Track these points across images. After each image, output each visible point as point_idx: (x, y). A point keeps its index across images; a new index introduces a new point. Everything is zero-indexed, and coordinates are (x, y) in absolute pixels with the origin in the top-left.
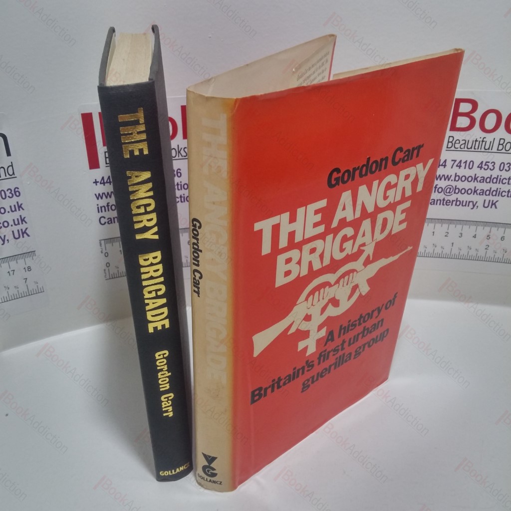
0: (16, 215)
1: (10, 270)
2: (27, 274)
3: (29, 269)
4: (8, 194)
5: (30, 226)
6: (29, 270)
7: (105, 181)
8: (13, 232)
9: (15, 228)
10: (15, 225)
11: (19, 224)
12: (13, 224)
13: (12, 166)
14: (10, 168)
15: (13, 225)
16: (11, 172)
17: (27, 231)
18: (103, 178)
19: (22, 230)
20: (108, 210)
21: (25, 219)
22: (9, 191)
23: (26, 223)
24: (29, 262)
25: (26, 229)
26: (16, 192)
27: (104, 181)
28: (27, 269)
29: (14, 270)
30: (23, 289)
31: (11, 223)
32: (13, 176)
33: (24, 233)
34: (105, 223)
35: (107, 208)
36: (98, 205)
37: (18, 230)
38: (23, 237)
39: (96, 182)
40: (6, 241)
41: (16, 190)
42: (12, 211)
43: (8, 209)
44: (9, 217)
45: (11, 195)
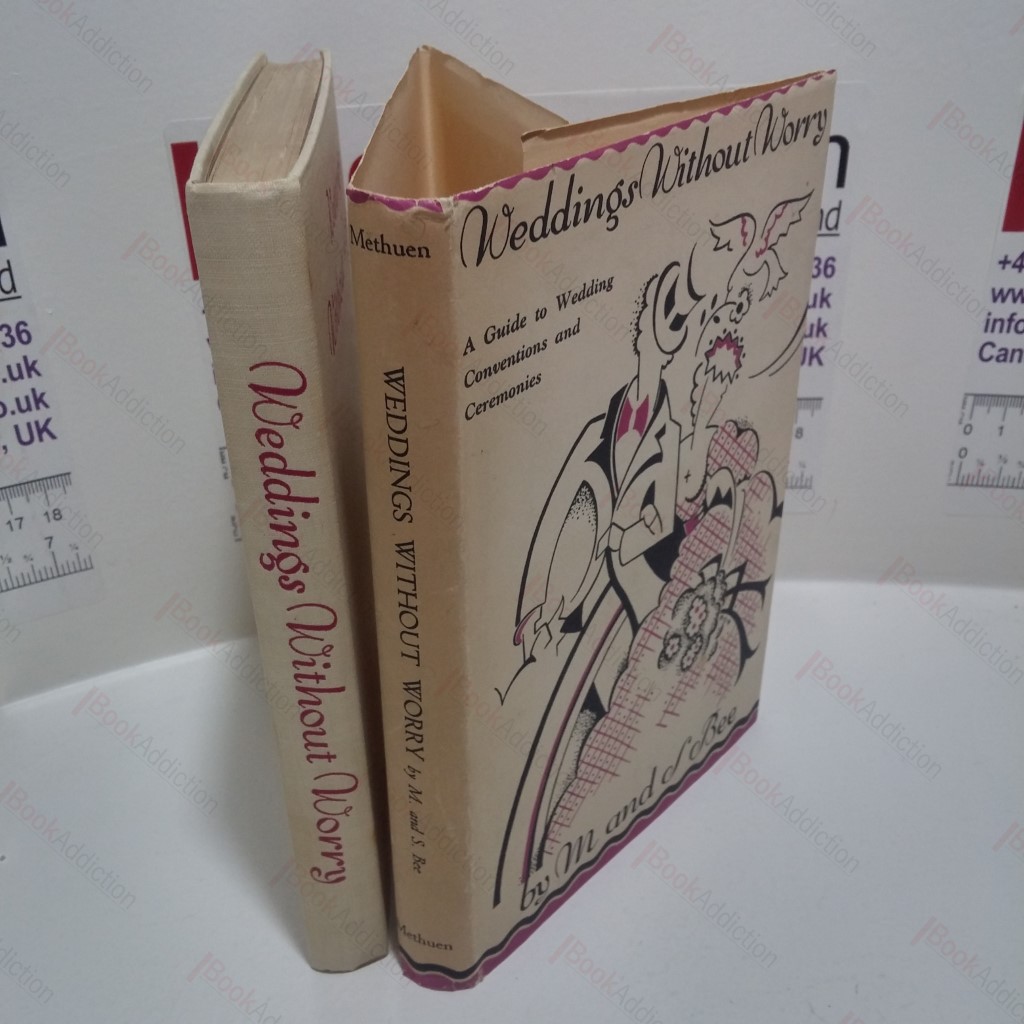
0: (22, 388)
1: (12, 518)
2: (53, 527)
3: (57, 515)
5: (58, 413)
6: (57, 517)
8: (16, 428)
9: (21, 420)
10: (22, 411)
11: (29, 408)
12: (15, 407)
13: (9, 269)
14: (6, 276)
15: (17, 411)
16: (7, 285)
17: (50, 427)
19: (37, 423)
21: (45, 398)
23: (47, 406)
24: (56, 497)
25: (48, 421)
26: (21, 334)
28: (51, 515)
29: (21, 519)
30: (43, 561)
31: (12, 406)
32: (13, 294)
33: (43, 430)
37: (29, 425)
38: (41, 440)
41: (22, 327)
42: (13, 379)
44: (8, 393)
45: (8, 341)
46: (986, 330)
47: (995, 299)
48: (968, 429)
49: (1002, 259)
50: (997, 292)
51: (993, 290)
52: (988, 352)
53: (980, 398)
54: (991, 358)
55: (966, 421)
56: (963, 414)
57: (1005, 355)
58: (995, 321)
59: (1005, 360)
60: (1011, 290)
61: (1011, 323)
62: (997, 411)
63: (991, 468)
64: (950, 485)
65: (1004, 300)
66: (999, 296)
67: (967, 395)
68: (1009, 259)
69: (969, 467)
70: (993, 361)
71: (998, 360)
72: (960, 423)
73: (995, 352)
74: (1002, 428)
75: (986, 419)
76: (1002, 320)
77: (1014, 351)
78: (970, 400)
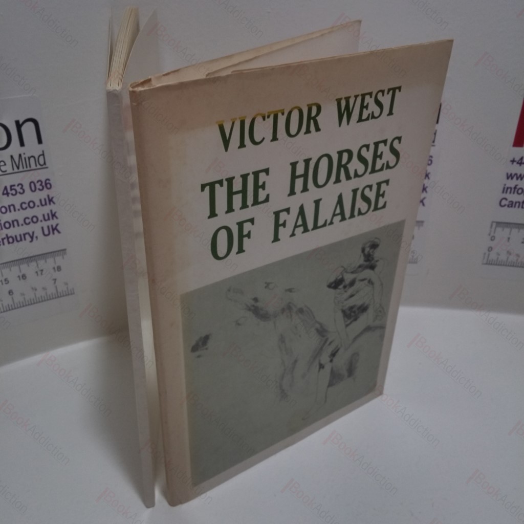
0: (46, 210)
1: (38, 270)
2: (57, 275)
3: (59, 268)
4: (38, 186)
5: (62, 221)
6: (59, 270)
8: (42, 228)
9: (45, 224)
10: (45, 220)
11: (49, 219)
13: (43, 155)
14: (41, 158)
15: (43, 220)
16: (42, 162)
17: (58, 228)
19: (52, 226)
21: (56, 214)
22: (40, 183)
23: (57, 218)
24: (59, 260)
25: (57, 225)
26: (47, 184)
28: (56, 269)
29: (42, 270)
30: (51, 290)
31: (41, 218)
32: (44, 166)
33: (55, 229)
37: (48, 227)
38: (53, 234)
40: (34, 239)
41: (48, 181)
42: (42, 205)
43: (38, 203)
44: (39, 212)
45: (41, 188)
47: (508, 178)
48: (493, 238)
49: (512, 159)
50: (509, 174)
51: (507, 174)
52: (504, 202)
53: (499, 224)
54: (505, 205)
55: (492, 234)
56: (491, 231)
57: (512, 204)
58: (508, 188)
59: (512, 206)
60: (516, 174)
61: (515, 189)
62: (507, 230)
63: (503, 257)
64: (483, 264)
65: (512, 178)
66: (510, 176)
67: (493, 222)
68: (516, 159)
69: (493, 256)
70: (506, 207)
71: (508, 206)
72: (489, 235)
73: (507, 203)
74: (509, 238)
75: (502, 233)
76: (511, 188)
77: (516, 203)
78: (494, 225)
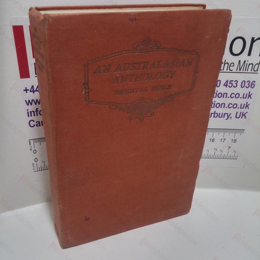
7: (35, 90)
18: (33, 87)
20: (37, 115)
27: (33, 89)
34: (34, 125)
35: (35, 113)
36: (28, 110)
39: (26, 90)
46: (28, 116)
